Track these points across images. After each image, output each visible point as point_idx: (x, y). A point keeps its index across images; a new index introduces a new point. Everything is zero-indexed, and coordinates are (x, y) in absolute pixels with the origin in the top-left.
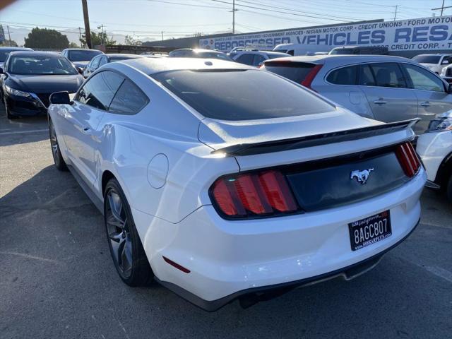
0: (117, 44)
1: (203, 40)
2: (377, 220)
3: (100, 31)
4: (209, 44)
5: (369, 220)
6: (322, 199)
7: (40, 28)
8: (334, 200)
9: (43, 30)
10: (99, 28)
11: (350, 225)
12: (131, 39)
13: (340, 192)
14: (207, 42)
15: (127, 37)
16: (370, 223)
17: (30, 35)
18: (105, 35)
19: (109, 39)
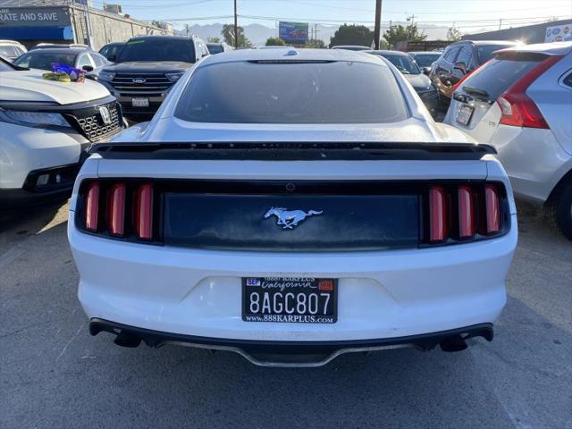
0: (428, 39)
1: (552, 28)
2: (307, 291)
3: (409, 23)
4: (560, 34)
5: (288, 285)
6: (200, 234)
7: (348, 24)
8: (218, 239)
9: (351, 26)
10: (408, 20)
11: (244, 280)
12: (456, 31)
13: (233, 231)
14: (559, 30)
15: (450, 30)
16: (287, 290)
17: (336, 33)
18: (414, 29)
19: (419, 33)
